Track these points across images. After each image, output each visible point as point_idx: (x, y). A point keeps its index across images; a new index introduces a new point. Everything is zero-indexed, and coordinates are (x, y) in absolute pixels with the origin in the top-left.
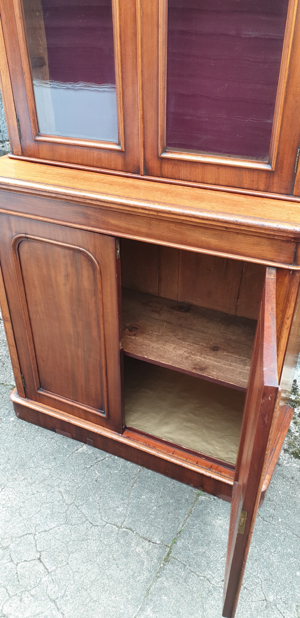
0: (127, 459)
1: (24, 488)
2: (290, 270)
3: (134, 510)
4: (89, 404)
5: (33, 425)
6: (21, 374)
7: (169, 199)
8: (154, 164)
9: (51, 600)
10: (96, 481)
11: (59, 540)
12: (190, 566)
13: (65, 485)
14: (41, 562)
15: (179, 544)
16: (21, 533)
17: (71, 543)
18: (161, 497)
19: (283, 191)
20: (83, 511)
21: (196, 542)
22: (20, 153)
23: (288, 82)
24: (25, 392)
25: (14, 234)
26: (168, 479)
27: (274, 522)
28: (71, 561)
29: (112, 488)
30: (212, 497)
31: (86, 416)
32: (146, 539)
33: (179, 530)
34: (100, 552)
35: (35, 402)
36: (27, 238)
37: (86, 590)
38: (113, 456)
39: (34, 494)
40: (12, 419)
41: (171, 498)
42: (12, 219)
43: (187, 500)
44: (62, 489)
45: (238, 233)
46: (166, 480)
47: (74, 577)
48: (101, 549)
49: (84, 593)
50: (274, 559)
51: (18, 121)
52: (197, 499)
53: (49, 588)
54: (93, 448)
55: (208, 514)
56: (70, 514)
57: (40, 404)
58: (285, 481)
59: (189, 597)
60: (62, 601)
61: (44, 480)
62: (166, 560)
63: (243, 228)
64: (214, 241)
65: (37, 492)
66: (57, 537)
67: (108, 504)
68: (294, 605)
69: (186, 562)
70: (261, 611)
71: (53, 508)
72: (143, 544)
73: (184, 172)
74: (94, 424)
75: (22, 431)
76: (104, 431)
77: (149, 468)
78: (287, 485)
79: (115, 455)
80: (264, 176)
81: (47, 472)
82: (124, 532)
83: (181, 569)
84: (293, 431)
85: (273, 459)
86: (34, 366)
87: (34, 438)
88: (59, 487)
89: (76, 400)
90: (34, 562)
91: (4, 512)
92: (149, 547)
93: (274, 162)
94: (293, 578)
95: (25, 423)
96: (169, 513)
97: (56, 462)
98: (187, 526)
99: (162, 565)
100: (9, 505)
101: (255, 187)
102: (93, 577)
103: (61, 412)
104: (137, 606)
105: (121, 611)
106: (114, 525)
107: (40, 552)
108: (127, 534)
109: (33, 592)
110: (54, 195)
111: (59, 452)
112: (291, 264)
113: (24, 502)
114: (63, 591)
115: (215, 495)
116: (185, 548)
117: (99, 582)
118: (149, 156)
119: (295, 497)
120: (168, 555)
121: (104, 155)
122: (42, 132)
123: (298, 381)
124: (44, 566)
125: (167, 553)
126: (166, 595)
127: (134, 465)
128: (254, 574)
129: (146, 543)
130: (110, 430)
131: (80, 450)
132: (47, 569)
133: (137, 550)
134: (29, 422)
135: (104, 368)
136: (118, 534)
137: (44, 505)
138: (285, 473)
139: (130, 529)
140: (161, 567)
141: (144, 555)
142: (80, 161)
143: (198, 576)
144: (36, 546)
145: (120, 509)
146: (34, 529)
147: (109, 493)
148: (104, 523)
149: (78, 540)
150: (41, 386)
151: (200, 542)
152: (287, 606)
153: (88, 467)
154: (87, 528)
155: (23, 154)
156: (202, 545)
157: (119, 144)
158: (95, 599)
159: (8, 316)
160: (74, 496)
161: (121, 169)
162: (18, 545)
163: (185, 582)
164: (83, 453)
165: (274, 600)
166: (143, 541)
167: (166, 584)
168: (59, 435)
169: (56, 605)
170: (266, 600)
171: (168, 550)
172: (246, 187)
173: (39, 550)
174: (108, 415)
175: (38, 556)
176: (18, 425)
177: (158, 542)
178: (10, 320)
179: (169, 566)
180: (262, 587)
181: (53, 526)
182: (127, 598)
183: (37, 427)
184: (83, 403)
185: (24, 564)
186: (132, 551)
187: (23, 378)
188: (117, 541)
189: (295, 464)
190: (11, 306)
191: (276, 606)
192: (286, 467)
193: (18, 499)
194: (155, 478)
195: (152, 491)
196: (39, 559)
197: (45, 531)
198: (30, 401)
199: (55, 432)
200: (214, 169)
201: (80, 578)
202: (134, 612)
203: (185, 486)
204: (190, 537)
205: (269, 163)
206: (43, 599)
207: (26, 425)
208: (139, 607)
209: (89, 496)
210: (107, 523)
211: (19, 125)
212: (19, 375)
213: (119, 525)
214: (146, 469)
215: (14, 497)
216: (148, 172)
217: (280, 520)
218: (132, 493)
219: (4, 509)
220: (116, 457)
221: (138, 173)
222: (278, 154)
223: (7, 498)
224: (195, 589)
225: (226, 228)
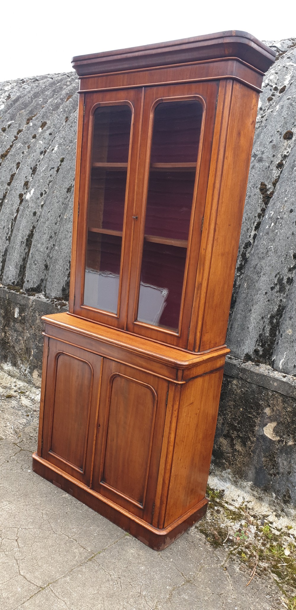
0: (90, 507)
1: (22, 506)
2: (175, 383)
3: (83, 532)
4: (75, 464)
5: (41, 477)
6: (42, 439)
7: (130, 342)
8: (131, 326)
9: (15, 559)
10: (66, 513)
11: (31, 534)
12: (102, 566)
13: (47, 510)
14: (17, 541)
15: (101, 554)
16: (11, 526)
17: (38, 538)
18: (102, 530)
19: (184, 347)
20: (52, 525)
21: (112, 556)
22: (73, 312)
23: (185, 299)
24: (42, 453)
25: (57, 350)
26: (111, 523)
27: (167, 560)
28: (34, 545)
29: (74, 519)
30: (134, 538)
31: (72, 472)
32: (82, 547)
33: (105, 548)
34: (53, 546)
35: (45, 460)
36: (63, 353)
37: (37, 560)
38: (82, 504)
39: (26, 510)
40: (29, 471)
41: (108, 532)
42: (58, 343)
43: (117, 536)
44: (44, 512)
45: (154, 361)
46: (109, 523)
47: (32, 552)
48: (54, 545)
49: (35, 561)
50: (157, 577)
51: (75, 297)
52: (124, 537)
53: (16, 554)
54: (72, 497)
55: (128, 546)
56: (43, 525)
57: (48, 462)
58: (186, 543)
59: (94, 579)
60: (21, 561)
61: (36, 505)
62: (90, 560)
63: (155, 359)
64: (144, 364)
65: (29, 510)
66: (31, 533)
67: (68, 526)
68: (156, 600)
69: (101, 563)
70: (134, 597)
71: (35, 519)
72: (80, 549)
73: (143, 332)
74: (76, 479)
75: (33, 478)
76: (80, 484)
77: (101, 514)
78: (187, 544)
79: (84, 503)
80: (176, 338)
81: (38, 502)
82: (71, 540)
83: (97, 566)
84: (207, 518)
85: (179, 521)
86: (50, 434)
87: (38, 484)
88: (43, 510)
89: (68, 460)
90: (13, 540)
91: (6, 515)
92: (82, 551)
93: (180, 332)
94: (163, 588)
95: (36, 475)
96: (103, 539)
97: (46, 498)
98: (111, 548)
99: (86, 561)
100: (10, 512)
101: (172, 344)
102: (43, 556)
103: (59, 469)
104: (62, 575)
105: (52, 574)
106: (67, 536)
107: (18, 537)
108: (73, 542)
109: (7, 553)
110: (79, 333)
111: (50, 494)
112: (175, 380)
113: (19, 513)
114: (23, 557)
115: (136, 538)
116: (104, 557)
117: (46, 559)
118: (129, 322)
119: (188, 552)
120: (92, 557)
121: (110, 319)
122: (85, 303)
123: (225, 491)
124: (18, 544)
125: (92, 556)
126: (81, 575)
127: (94, 511)
128: (140, 580)
129: (82, 549)
130: (84, 484)
131: (64, 496)
132: (19, 546)
133: (75, 551)
134: (39, 474)
135: (87, 437)
136: (67, 541)
137: (30, 517)
138: (189, 538)
139: (76, 540)
140: (85, 562)
141: (77, 554)
142: (99, 320)
143: (105, 572)
144: (17, 534)
145: (74, 530)
146: (19, 526)
147: (71, 521)
148: (62, 534)
149: (42, 537)
150: (51, 449)
151: (115, 557)
152: (152, 599)
153: (65, 505)
154: (50, 534)
155: (73, 313)
156: (115, 559)
157: (117, 315)
158: (40, 565)
159: (44, 399)
160: (50, 517)
161: (116, 326)
162: (7, 531)
163: (96, 572)
164: (65, 498)
165: (145, 595)
166: (80, 548)
167: (84, 570)
168: (54, 485)
169: (17, 562)
170: (140, 593)
171: (93, 555)
172: (168, 343)
173: (18, 536)
174: (85, 472)
175: (16, 538)
176: (31, 474)
177: (89, 550)
178: (43, 401)
179: (90, 563)
180: (141, 587)
181: (31, 527)
182: (58, 570)
183: (42, 478)
184: (72, 463)
185: (7, 540)
186: (72, 550)
187: (42, 442)
188: (65, 544)
189: (198, 536)
190: (46, 392)
191: (145, 598)
192: (192, 536)
193: (16, 510)
194: (103, 520)
195: (98, 526)
196: (16, 540)
197: (25, 529)
198: (43, 459)
199: (53, 483)
200: (156, 332)
201: (35, 554)
202: (59, 577)
203: (120, 529)
204: (110, 553)
205: (178, 333)
206: (11, 557)
207: (36, 476)
208: (63, 575)
209: (58, 519)
210: (63, 534)
211: (75, 299)
212: (41, 439)
213: (70, 537)
214: (100, 515)
215: (15, 509)
216: (127, 330)
217: (171, 560)
218: (85, 524)
219: (6, 513)
220: (84, 505)
221: (123, 329)
222: (181, 329)
223: (10, 508)
224: (100, 577)
225: (149, 357)
